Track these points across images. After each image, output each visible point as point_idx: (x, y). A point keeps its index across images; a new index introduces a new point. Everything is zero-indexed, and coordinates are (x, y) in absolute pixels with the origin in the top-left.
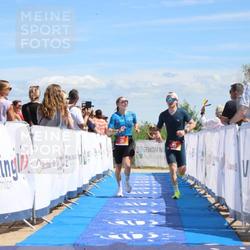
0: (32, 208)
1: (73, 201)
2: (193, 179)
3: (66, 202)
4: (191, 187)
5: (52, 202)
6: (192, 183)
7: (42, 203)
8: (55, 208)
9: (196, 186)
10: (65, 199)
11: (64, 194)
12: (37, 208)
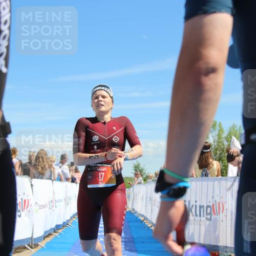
0: (31, 236)
1: (60, 231)
2: (143, 216)
3: (55, 232)
4: (142, 221)
5: (45, 232)
6: (142, 219)
7: (39, 233)
8: (47, 236)
9: (145, 221)
10: (54, 230)
11: (53, 226)
12: (35, 237)
